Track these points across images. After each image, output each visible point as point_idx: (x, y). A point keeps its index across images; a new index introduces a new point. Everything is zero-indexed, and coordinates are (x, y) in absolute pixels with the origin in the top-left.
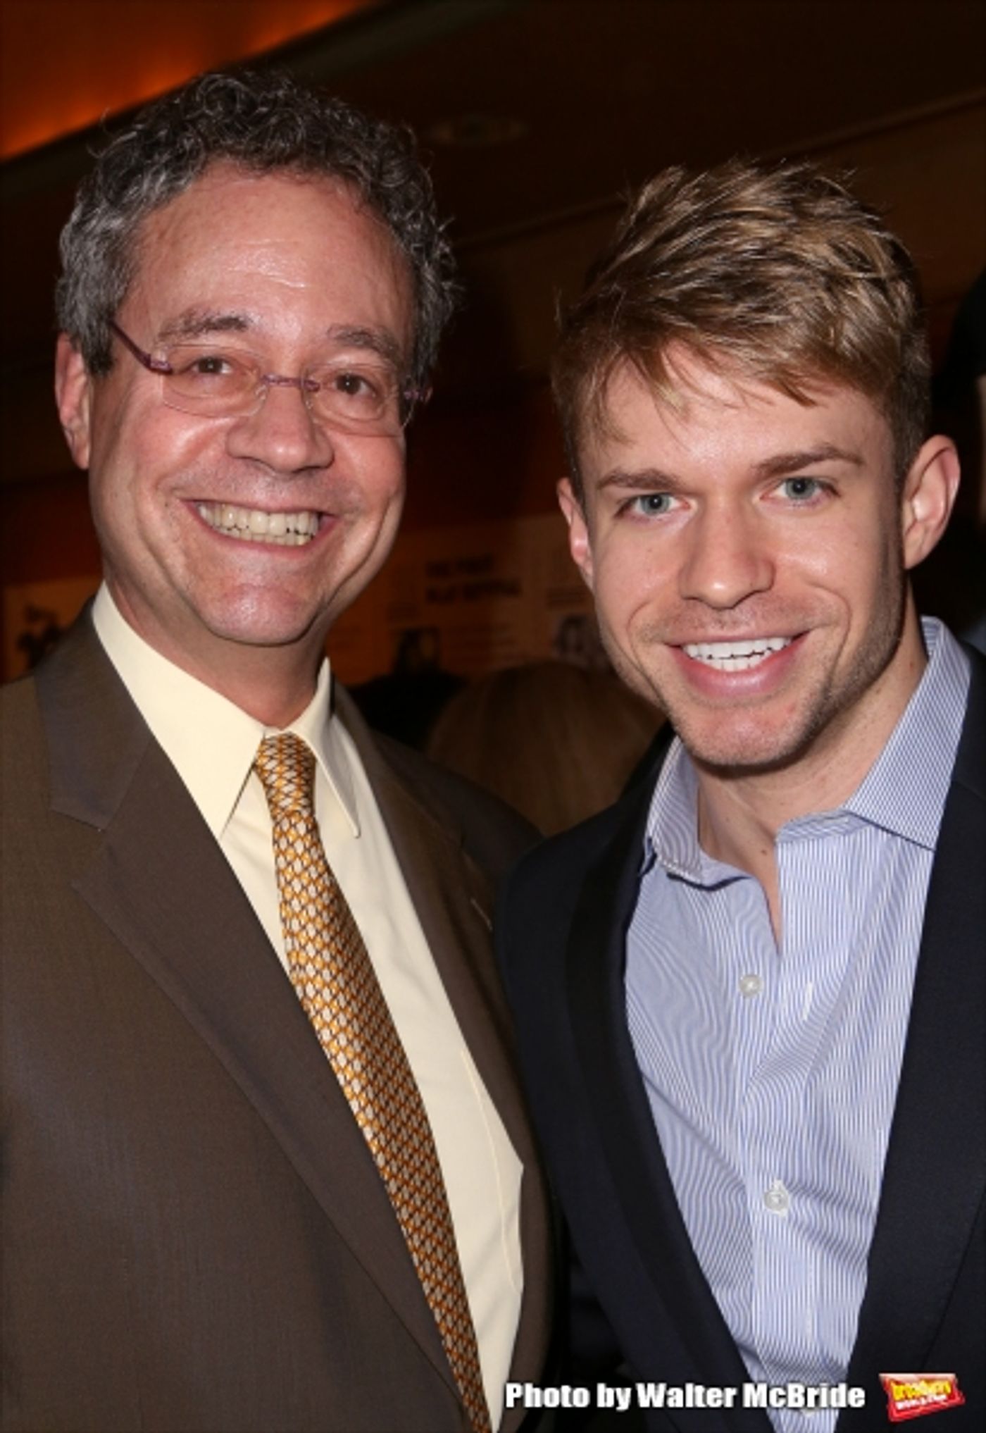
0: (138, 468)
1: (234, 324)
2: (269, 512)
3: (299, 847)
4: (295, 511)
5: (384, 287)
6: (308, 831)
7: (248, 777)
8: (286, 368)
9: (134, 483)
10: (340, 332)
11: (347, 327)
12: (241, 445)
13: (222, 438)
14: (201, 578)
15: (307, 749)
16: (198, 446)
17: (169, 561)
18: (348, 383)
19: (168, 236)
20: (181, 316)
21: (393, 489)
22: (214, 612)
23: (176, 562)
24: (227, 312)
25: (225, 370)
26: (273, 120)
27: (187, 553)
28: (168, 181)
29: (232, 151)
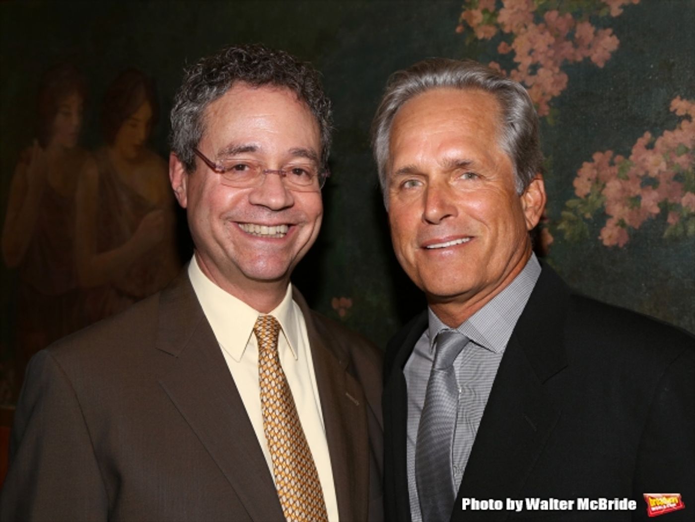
0: (211, 210)
1: (250, 149)
2: (269, 226)
3: (269, 364)
4: (280, 225)
5: (310, 131)
6: (274, 357)
7: (251, 335)
8: (273, 166)
9: (210, 216)
10: (294, 151)
11: (297, 149)
12: (256, 199)
13: (246, 197)
14: (241, 253)
15: (277, 322)
16: (236, 201)
17: (226, 247)
18: (298, 171)
19: (218, 114)
20: (228, 146)
21: (319, 212)
22: (247, 268)
23: (230, 248)
24: (247, 144)
25: (247, 169)
26: (260, 66)
27: (234, 243)
28: (217, 91)
29: (244, 79)
